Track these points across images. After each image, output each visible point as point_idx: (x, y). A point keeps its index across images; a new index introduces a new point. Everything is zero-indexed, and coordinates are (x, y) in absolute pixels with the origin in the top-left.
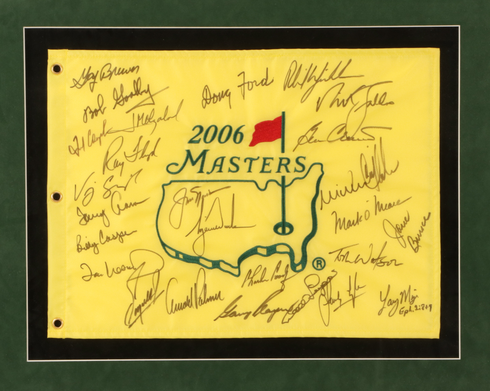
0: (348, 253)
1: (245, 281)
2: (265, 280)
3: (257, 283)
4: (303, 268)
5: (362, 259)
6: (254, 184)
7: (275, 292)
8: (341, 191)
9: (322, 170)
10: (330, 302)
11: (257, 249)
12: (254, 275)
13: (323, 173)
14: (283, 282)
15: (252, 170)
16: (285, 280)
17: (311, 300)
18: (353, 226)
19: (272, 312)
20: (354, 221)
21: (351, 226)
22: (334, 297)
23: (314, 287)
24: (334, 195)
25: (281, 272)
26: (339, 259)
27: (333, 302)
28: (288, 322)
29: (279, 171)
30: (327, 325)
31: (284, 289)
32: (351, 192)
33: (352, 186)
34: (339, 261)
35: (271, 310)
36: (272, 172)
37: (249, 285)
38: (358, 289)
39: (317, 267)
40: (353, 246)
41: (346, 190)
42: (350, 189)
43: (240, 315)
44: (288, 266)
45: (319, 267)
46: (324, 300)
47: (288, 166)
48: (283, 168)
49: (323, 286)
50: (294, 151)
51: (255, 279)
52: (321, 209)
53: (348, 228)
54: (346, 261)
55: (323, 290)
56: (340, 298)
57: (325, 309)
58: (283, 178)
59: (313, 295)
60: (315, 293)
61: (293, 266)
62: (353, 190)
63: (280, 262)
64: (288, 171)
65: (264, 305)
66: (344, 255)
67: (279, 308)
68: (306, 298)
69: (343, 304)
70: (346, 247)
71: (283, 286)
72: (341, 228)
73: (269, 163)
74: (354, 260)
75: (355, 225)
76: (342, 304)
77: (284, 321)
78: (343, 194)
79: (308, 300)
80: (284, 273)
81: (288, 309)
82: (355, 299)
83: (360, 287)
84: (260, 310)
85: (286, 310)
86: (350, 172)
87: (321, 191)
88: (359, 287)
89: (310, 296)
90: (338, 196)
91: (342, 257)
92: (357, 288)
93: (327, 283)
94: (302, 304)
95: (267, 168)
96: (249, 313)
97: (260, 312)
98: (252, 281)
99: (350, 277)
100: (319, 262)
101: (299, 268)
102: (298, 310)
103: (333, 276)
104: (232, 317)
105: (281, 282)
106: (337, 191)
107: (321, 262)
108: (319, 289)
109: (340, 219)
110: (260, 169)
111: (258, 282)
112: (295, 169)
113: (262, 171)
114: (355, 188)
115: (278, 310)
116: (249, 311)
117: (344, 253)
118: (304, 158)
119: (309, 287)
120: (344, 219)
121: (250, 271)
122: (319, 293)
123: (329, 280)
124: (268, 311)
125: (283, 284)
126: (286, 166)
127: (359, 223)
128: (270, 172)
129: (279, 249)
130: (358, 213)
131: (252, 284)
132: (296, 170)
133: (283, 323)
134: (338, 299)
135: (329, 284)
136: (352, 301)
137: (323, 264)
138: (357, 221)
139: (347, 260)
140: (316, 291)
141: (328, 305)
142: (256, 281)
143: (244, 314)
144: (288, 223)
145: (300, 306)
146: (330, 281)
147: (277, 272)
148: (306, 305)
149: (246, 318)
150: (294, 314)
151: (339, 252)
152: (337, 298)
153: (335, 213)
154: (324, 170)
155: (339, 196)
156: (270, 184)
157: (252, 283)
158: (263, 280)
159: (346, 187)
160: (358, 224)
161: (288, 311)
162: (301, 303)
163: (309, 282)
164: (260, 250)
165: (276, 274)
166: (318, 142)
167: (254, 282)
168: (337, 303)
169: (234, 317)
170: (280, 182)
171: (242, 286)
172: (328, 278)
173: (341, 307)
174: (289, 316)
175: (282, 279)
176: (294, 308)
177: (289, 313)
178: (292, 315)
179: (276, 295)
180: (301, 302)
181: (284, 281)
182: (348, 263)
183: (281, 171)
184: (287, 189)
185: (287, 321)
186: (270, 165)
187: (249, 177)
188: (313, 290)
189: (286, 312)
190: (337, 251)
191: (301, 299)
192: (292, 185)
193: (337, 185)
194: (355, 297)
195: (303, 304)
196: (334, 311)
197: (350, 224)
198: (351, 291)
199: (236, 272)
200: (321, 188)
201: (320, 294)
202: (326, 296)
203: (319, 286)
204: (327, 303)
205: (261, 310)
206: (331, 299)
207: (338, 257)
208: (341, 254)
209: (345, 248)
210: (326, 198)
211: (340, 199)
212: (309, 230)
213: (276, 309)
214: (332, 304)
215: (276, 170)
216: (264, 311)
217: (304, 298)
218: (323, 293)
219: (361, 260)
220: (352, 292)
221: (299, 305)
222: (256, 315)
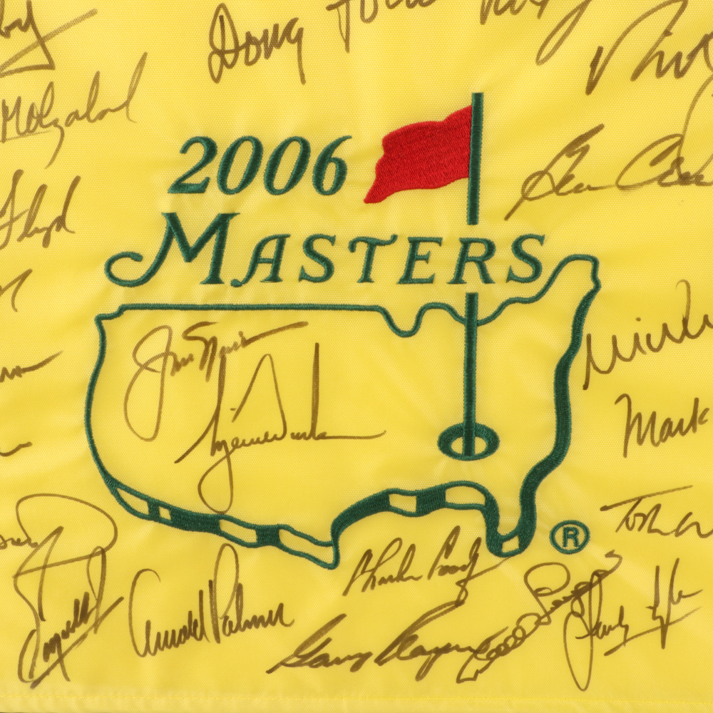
0: (658, 507)
1: (352, 580)
2: (412, 577)
3: (389, 583)
4: (524, 545)
5: (697, 524)
6: (379, 318)
7: (440, 608)
8: (649, 337)
9: (594, 277)
10: (597, 634)
11: (388, 498)
12: (379, 564)
13: (597, 286)
14: (462, 584)
15: (373, 275)
16: (470, 577)
17: (541, 627)
18: (678, 434)
19: (430, 653)
20: (681, 422)
21: (673, 435)
22: (609, 618)
23: (552, 593)
24: (626, 349)
25: (460, 556)
26: (630, 524)
27: (606, 633)
28: (474, 678)
29: (458, 279)
30: (583, 686)
31: (466, 601)
32: (680, 341)
33: (685, 322)
34: (630, 529)
35: (428, 648)
36: (437, 279)
37: (364, 589)
38: (679, 600)
39: (565, 544)
40: (673, 490)
41: (666, 331)
42: (676, 331)
43: (338, 661)
44: (478, 541)
45: (571, 545)
46: (577, 627)
47: (489, 264)
48: (471, 270)
49: (577, 594)
50: (507, 218)
51: (381, 573)
52: (586, 387)
53: (664, 440)
54: (650, 531)
55: (577, 602)
56: (624, 623)
57: (579, 649)
58: (472, 299)
59: (547, 614)
60: (553, 610)
61: (495, 543)
62: (686, 333)
63: (456, 531)
64: (487, 279)
65: (407, 637)
66: (646, 513)
67: (449, 645)
68: (528, 624)
69: (632, 638)
70: (654, 495)
71: (464, 593)
72: (640, 441)
73: (429, 254)
74: (675, 527)
75: (683, 434)
76: (628, 637)
77: (463, 677)
78: (655, 343)
79: (534, 626)
80: (466, 561)
81: (475, 647)
82: (670, 628)
83: (684, 594)
84: (395, 650)
85: (469, 649)
86: (683, 285)
87: (589, 337)
88: (681, 595)
89: (540, 618)
90: (638, 352)
91: (639, 520)
92: (676, 597)
93: (589, 586)
94: (516, 639)
95: (420, 270)
96: (363, 658)
97: (397, 655)
98: (373, 577)
99: (658, 569)
100: (571, 533)
101: (512, 545)
102: (503, 650)
103: (608, 569)
104: (316, 666)
105: (458, 583)
106: (636, 337)
107: (577, 532)
108: (566, 599)
109: (639, 416)
110: (401, 273)
111: (391, 579)
112: (511, 272)
113: (407, 278)
114: (693, 329)
115: (447, 649)
116: (364, 652)
117: (644, 507)
118: (541, 239)
119: (537, 593)
120: (654, 416)
121: (368, 554)
122: (565, 609)
123: (596, 578)
124: (420, 651)
125: (464, 589)
126: (481, 263)
127: (699, 426)
128: (430, 280)
129: (453, 496)
130: (697, 401)
131: (373, 587)
132: (511, 277)
133: (459, 680)
134: (620, 624)
135: (596, 590)
136: (659, 632)
137: (581, 537)
138: (693, 423)
139: (654, 527)
140: (557, 604)
141: (589, 638)
142: (386, 577)
143: (350, 658)
144: (484, 427)
145: (511, 642)
146: (599, 581)
147: (446, 557)
148: (527, 640)
149: (355, 668)
150: (492, 660)
151: (630, 506)
152: (616, 622)
153: (625, 400)
154: (600, 276)
155: (643, 352)
156: (429, 315)
157: (372, 582)
158: (405, 576)
159: (665, 327)
160: (695, 430)
161: (476, 653)
162: (514, 635)
163: (536, 580)
164: (395, 501)
165: (443, 562)
166: (587, 191)
167: (378, 579)
168: (616, 636)
169: (322, 668)
170: (462, 312)
171: (345, 593)
172: (595, 573)
173: (627, 644)
174: (476, 664)
175: (461, 575)
176: (494, 645)
177: (479, 656)
178: (487, 662)
179: (442, 614)
180: (514, 631)
181: (465, 581)
182: (657, 534)
183: (464, 278)
184: (481, 332)
185: (472, 676)
186: (432, 258)
187: (365, 295)
188: (548, 602)
189: (469, 654)
190: (625, 502)
191: (515, 626)
192: (499, 318)
193: (639, 319)
194: (668, 623)
195: (519, 638)
196: (607, 654)
197: (670, 429)
198: (658, 609)
199: (327, 555)
200: (587, 329)
201: (569, 611)
202: (586, 617)
203: (567, 592)
204: (586, 633)
205: (400, 651)
206: (598, 624)
207: (626, 519)
208: (637, 510)
209: (649, 496)
210: (602, 356)
211: (645, 360)
212: (545, 448)
213: (441, 645)
214: (601, 638)
215: (451, 274)
216: (406, 653)
217: (521, 624)
218: (577, 608)
219: (695, 527)
220: (662, 610)
221: (507, 639)
222: (385, 661)
